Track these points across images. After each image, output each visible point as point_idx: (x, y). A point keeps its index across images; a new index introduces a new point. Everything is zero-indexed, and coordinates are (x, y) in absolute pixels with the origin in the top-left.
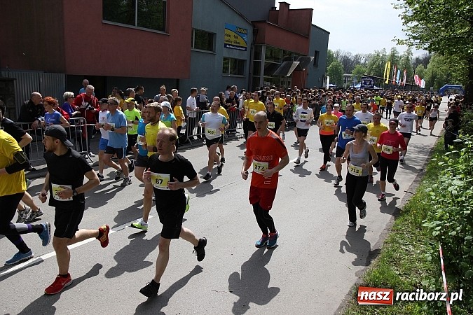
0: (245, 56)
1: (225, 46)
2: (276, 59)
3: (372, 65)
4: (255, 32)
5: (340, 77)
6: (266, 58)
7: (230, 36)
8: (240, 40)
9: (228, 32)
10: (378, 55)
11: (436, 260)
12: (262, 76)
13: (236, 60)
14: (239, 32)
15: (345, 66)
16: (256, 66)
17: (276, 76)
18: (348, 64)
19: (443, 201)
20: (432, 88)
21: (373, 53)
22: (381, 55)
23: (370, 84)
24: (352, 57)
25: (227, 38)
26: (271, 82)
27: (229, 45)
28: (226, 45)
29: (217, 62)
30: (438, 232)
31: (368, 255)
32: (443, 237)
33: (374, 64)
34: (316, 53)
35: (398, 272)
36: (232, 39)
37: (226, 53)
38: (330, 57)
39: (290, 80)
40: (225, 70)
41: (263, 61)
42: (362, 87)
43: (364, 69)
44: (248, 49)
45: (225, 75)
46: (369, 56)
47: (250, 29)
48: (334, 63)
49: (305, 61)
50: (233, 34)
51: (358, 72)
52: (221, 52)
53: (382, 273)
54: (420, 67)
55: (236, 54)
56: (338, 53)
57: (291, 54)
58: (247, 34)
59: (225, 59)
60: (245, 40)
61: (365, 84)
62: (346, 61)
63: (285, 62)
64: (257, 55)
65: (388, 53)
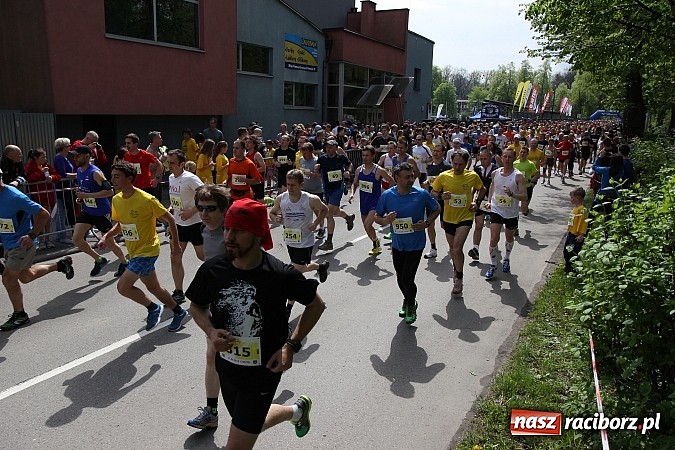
0: (315, 79)
1: (287, 66)
2: (361, 82)
3: (496, 86)
4: (329, 45)
5: (453, 103)
6: (347, 80)
7: (292, 51)
8: (307, 56)
9: (290, 46)
10: (504, 72)
11: (586, 356)
12: (341, 107)
13: (303, 85)
14: (305, 45)
15: (459, 88)
16: (332, 93)
17: (362, 106)
18: (462, 85)
19: (593, 273)
20: (579, 116)
21: (496, 69)
22: (508, 72)
23: (494, 113)
24: (467, 76)
25: (288, 54)
26: (354, 115)
27: (292, 64)
28: (287, 64)
29: (276, 90)
30: (588, 317)
31: (497, 354)
32: (595, 323)
33: (498, 84)
34: (417, 72)
35: (539, 376)
36: (296, 55)
37: (288, 76)
38: (436, 77)
39: (381, 111)
40: (288, 100)
41: (341, 85)
42: (483, 117)
43: (485, 92)
44: (320, 70)
45: (286, 107)
46: (491, 74)
47: (321, 41)
48: (443, 85)
49: (400, 83)
50: (296, 48)
51: (477, 97)
52: (281, 75)
53: (517, 378)
54: (562, 87)
55: (302, 77)
56: (447, 70)
57: (380, 73)
58: (316, 48)
59: (287, 84)
60: (315, 56)
61: (487, 112)
62: (459, 81)
63: (373, 86)
64: (332, 77)
65: (518, 68)
